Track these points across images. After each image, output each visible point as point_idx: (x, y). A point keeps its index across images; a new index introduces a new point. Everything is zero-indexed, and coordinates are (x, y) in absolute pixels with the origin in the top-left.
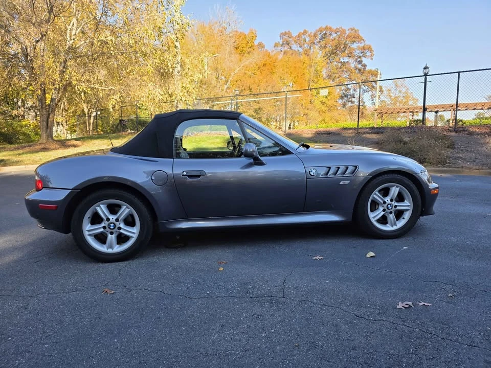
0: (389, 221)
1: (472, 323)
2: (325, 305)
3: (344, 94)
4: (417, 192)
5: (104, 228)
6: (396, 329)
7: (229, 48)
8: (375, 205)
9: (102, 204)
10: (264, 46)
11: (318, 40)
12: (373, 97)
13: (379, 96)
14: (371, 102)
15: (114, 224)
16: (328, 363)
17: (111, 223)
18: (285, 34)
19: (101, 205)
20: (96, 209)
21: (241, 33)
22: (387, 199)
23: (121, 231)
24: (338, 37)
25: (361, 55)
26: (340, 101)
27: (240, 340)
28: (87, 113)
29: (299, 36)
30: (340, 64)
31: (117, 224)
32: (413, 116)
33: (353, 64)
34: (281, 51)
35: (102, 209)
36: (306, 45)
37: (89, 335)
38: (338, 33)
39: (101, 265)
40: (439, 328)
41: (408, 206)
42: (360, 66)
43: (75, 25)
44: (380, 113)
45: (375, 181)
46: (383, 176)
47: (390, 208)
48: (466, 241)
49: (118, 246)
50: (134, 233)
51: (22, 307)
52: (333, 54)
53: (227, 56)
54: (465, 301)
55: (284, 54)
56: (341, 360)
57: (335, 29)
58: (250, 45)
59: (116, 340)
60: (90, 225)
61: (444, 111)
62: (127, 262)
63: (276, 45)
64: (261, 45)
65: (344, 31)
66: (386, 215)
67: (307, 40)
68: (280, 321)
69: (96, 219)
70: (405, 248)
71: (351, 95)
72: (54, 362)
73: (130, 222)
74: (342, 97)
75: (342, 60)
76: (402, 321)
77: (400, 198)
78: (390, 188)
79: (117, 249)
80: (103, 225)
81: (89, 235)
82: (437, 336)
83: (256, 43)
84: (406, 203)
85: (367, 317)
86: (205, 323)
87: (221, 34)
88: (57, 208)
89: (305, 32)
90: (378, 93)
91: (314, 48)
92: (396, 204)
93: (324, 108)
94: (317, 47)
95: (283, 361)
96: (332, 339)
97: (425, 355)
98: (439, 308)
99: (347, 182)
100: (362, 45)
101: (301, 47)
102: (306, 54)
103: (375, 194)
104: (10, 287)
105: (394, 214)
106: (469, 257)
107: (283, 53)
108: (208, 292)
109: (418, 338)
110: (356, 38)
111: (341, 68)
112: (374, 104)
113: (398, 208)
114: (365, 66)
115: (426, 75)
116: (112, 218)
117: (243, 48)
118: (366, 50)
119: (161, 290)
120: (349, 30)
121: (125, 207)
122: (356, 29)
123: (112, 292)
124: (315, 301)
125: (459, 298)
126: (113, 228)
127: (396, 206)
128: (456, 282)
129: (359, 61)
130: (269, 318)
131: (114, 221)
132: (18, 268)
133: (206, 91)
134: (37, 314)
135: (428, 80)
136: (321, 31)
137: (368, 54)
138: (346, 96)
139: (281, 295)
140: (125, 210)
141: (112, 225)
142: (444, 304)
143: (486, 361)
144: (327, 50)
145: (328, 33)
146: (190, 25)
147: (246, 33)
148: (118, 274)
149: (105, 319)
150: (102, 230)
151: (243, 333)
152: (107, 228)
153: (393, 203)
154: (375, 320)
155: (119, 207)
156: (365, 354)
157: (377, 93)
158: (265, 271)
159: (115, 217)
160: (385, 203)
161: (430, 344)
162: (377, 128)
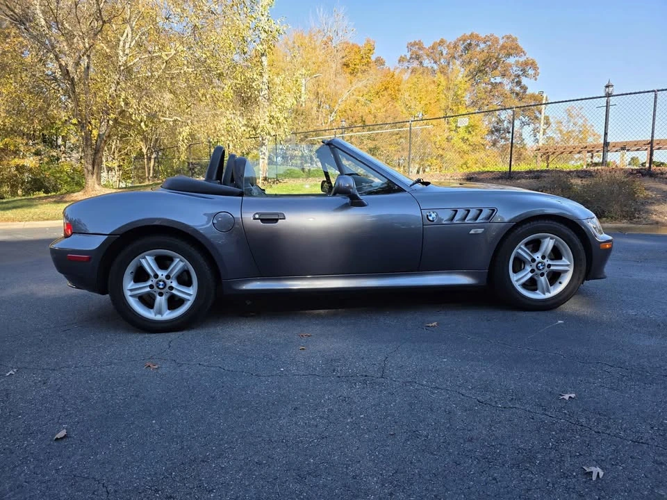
0: (539, 286)
1: (642, 415)
2: (438, 388)
3: (494, 127)
4: (580, 246)
5: (151, 287)
6: (533, 419)
7: (335, 66)
8: (519, 264)
9: (148, 255)
10: (384, 62)
11: (460, 53)
12: (536, 131)
13: (545, 130)
14: (533, 139)
15: (163, 281)
16: (432, 456)
17: (160, 281)
18: (415, 44)
19: (147, 257)
20: (141, 263)
21: (353, 45)
22: (538, 256)
23: (174, 292)
24: (487, 48)
25: (521, 73)
26: (489, 138)
27: (316, 426)
28: (145, 154)
29: (433, 48)
30: (490, 87)
31: (168, 282)
32: (592, 158)
33: (507, 85)
34: (408, 68)
35: (148, 262)
36: (442, 61)
37: (120, 415)
38: (488, 43)
39: (147, 335)
40: (593, 420)
41: (568, 265)
42: (517, 89)
43: (130, 35)
44: (544, 154)
45: (520, 230)
46: (532, 223)
47: (541, 268)
48: (649, 314)
49: (169, 311)
50: (189, 295)
51: (40, 381)
52: (480, 71)
53: (332, 77)
54: (637, 387)
55: (412, 73)
56: (450, 454)
57: (483, 37)
58: (365, 61)
59: (154, 422)
60: (132, 282)
61: (638, 150)
62: (181, 333)
63: (401, 60)
64: (380, 62)
65: (497, 40)
66: (536, 278)
67: (444, 53)
68: (374, 405)
69: (141, 275)
70: (560, 322)
71: (504, 130)
72: (72, 444)
73: (184, 279)
74: (492, 132)
75: (492, 80)
76: (543, 409)
77: (556, 254)
78: (542, 241)
79: (168, 315)
80: (149, 283)
81: (131, 296)
82: (590, 429)
83: (373, 58)
84: (564, 261)
85: (493, 404)
86: (273, 404)
87: (326, 46)
88: (89, 259)
89: (442, 42)
90: (542, 127)
91: (454, 64)
92: (550, 262)
93: (466, 147)
94: (458, 63)
95: (370, 452)
96: (442, 428)
97: (570, 452)
98: (599, 395)
99: (480, 231)
100: (522, 59)
101: (435, 62)
102: (441, 72)
103: (520, 248)
104: (28, 359)
105: (547, 276)
106: (651, 334)
107: (410, 71)
108: (282, 369)
109: (561, 430)
110: (512, 48)
111: (491, 92)
112: (537, 141)
113: (552, 268)
114: (525, 89)
115: (608, 95)
116: (162, 274)
117: (355, 65)
118: (528, 66)
119: (220, 366)
120: (503, 38)
121: (178, 260)
122: (514, 37)
123: (156, 367)
124: (425, 383)
125: (629, 384)
126: (163, 288)
127: (549, 266)
128: (627, 364)
129: (517, 82)
130: (359, 401)
131: (164, 278)
132: (41, 338)
133: (302, 125)
134: (58, 390)
135: (611, 103)
136: (465, 40)
137: (531, 72)
138: (498, 130)
139: (380, 375)
140: (179, 264)
141: (161, 283)
142: (606, 390)
143: (655, 462)
144: (472, 66)
145: (473, 43)
146: (281, 32)
147: (360, 45)
148: (168, 347)
149: (144, 398)
150: (148, 289)
151: (321, 418)
152: (155, 287)
153: (545, 261)
154: (505, 408)
155: (171, 259)
156: (485, 446)
157: (542, 125)
158: (362, 346)
159: (165, 273)
160: (534, 260)
161: (578, 439)
162: (538, 171)
